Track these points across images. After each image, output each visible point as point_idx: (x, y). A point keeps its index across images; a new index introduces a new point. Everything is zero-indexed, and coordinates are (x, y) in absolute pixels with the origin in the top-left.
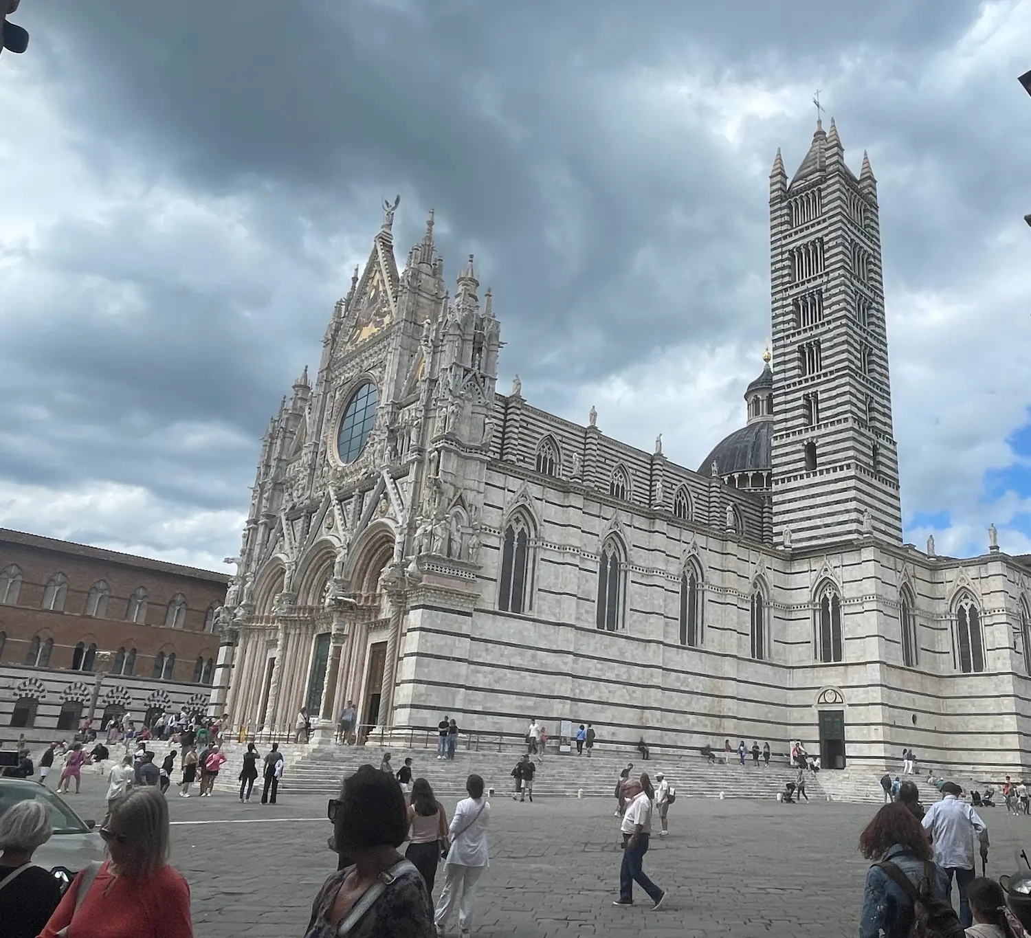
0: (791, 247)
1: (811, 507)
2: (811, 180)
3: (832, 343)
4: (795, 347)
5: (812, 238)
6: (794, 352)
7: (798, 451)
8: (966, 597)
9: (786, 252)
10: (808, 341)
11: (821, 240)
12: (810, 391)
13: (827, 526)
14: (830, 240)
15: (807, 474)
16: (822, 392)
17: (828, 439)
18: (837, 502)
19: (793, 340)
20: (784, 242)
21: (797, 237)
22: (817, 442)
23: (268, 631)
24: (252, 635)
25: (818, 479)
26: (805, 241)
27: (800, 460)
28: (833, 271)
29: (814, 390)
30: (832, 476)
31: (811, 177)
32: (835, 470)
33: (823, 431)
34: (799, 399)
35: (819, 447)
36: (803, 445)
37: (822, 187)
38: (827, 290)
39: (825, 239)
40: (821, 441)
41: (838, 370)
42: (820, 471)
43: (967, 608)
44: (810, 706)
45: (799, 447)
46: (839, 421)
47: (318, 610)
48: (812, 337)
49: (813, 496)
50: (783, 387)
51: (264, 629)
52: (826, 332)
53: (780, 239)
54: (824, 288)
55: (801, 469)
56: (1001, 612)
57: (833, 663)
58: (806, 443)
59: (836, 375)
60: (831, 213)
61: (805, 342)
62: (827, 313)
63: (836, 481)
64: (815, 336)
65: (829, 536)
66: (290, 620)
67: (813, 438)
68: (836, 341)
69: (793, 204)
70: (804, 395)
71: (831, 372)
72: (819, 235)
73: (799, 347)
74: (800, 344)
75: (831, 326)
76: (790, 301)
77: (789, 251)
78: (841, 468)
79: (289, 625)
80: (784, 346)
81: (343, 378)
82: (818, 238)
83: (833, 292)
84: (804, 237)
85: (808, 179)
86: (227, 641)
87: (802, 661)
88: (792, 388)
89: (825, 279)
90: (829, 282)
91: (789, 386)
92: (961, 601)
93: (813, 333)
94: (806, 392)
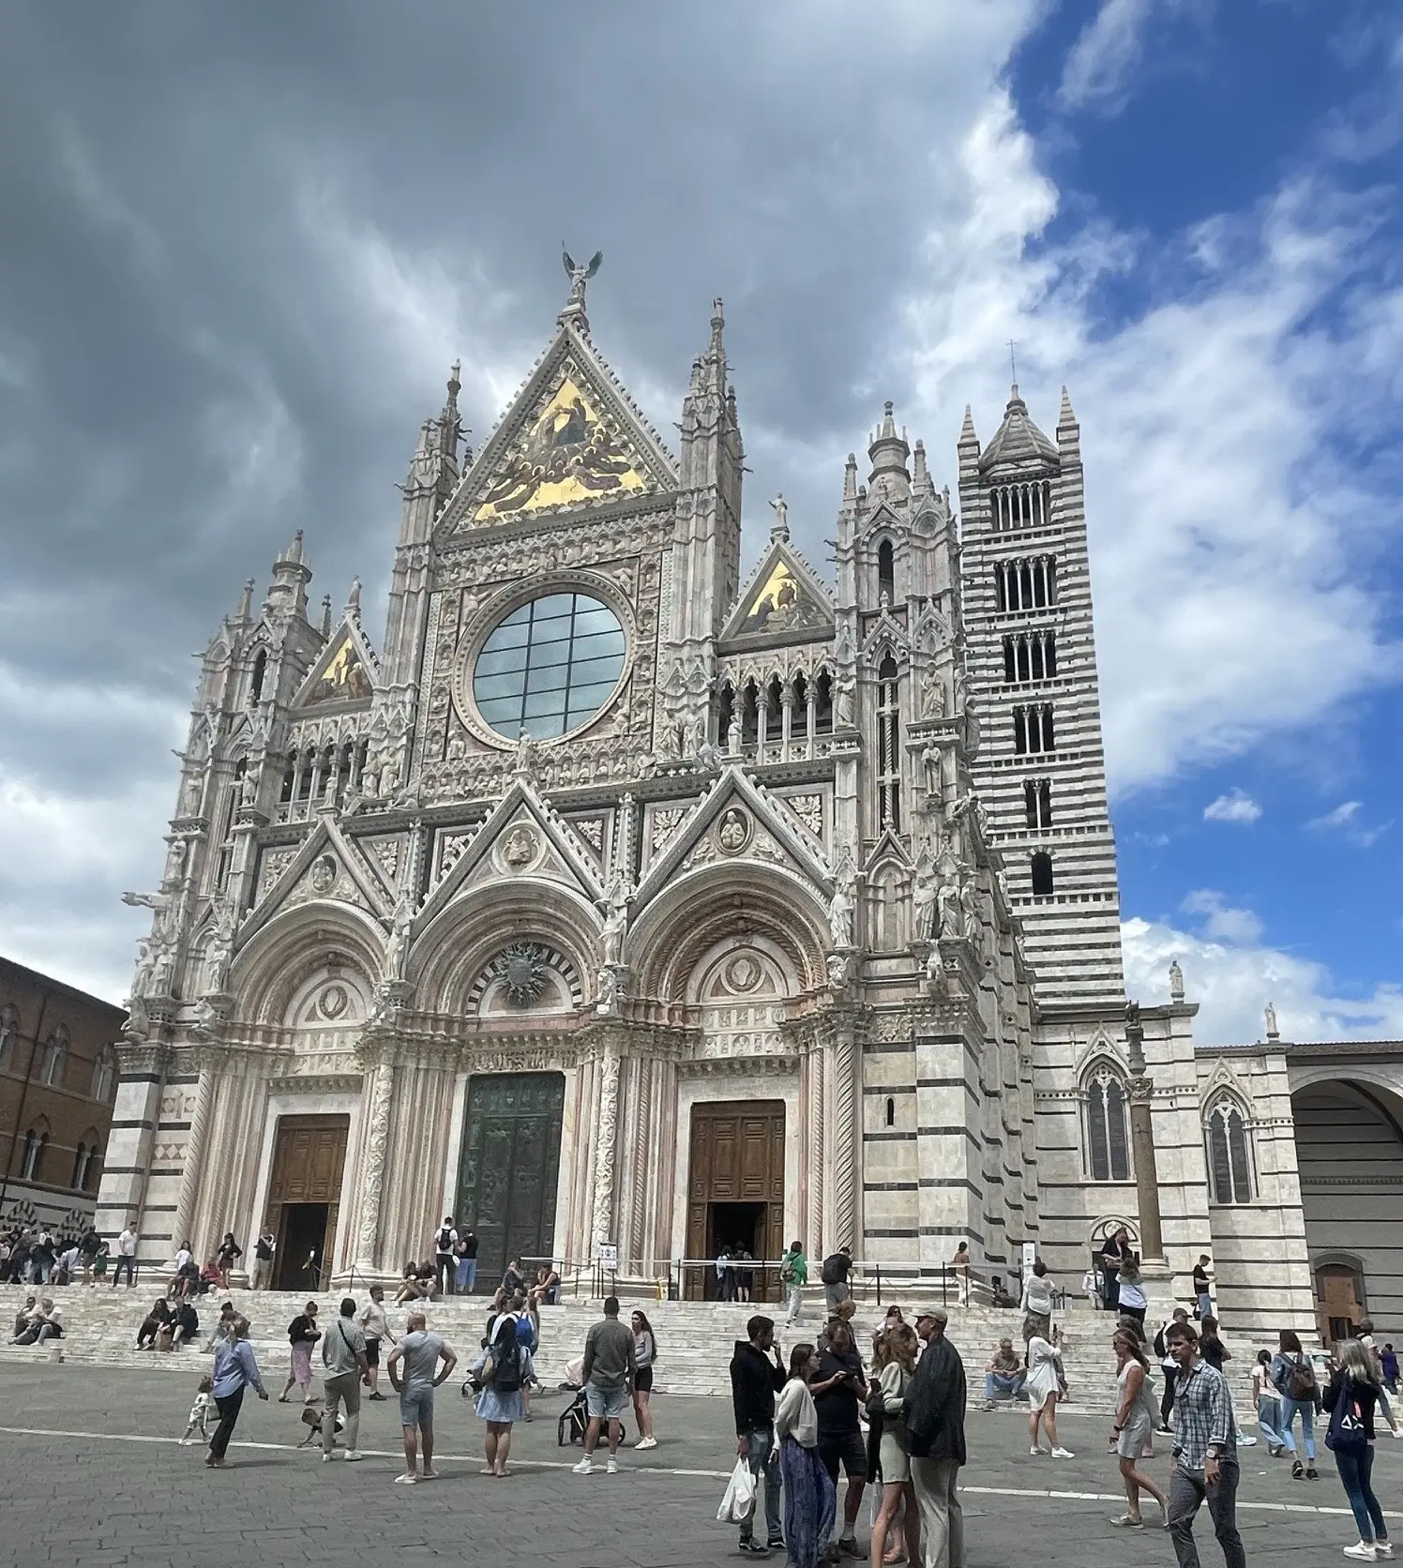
0: (998, 557)
1: (1045, 949)
2: (1027, 467)
3: (1075, 713)
4: (1010, 707)
5: (1037, 552)
6: (1006, 714)
7: (1021, 863)
8: (1224, 1099)
9: (989, 563)
10: (1032, 703)
11: (1051, 559)
12: (1036, 777)
13: (1072, 978)
14: (1069, 562)
15: (1036, 899)
16: (1057, 782)
17: (1071, 852)
18: (1091, 946)
19: (1005, 696)
20: (985, 548)
21: (1009, 545)
22: (1054, 853)
23: (270, 1059)
24: (231, 1063)
25: (1055, 908)
26: (1024, 554)
27: (1024, 876)
28: (1075, 608)
29: (1044, 776)
30: (1081, 907)
31: (1027, 463)
32: (1085, 898)
33: (1064, 839)
34: (1017, 785)
35: (1057, 861)
36: (1029, 855)
37: (1052, 481)
38: (1063, 635)
39: (1060, 559)
40: (1060, 854)
41: (1085, 754)
42: (1059, 897)
43: (1226, 1115)
44: (1080, 1244)
45: (1021, 856)
46: (1092, 829)
47: (464, 1024)
48: (1038, 697)
49: (1048, 933)
50: (988, 764)
51: (263, 1051)
52: (1063, 695)
53: (978, 542)
54: (1058, 630)
55: (1025, 890)
56: (1286, 1123)
57: (1111, 1181)
58: (1033, 852)
59: (1083, 760)
60: (1069, 524)
61: (1026, 704)
62: (1064, 667)
63: (1088, 915)
64: (1042, 697)
65: (1075, 994)
66: (409, 1041)
67: (1047, 846)
68: (1080, 711)
69: (1000, 496)
70: (1025, 781)
71: (1074, 756)
72: (1050, 551)
73: (1014, 708)
74: (1019, 704)
75: (1073, 688)
76: (997, 637)
77: (995, 562)
78: (1097, 897)
79: (403, 1051)
80: (990, 703)
81: (486, 570)
82: (1047, 555)
83: (1074, 638)
84: (1022, 548)
85: (1023, 464)
86: (150, 1071)
87: (1060, 1176)
88: (1004, 768)
89: (1060, 617)
90: (1066, 622)
91: (998, 763)
92: (1216, 1104)
93: (1041, 692)
94: (1029, 777)
